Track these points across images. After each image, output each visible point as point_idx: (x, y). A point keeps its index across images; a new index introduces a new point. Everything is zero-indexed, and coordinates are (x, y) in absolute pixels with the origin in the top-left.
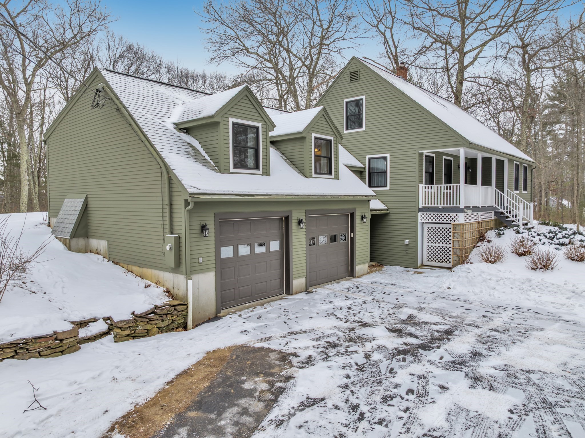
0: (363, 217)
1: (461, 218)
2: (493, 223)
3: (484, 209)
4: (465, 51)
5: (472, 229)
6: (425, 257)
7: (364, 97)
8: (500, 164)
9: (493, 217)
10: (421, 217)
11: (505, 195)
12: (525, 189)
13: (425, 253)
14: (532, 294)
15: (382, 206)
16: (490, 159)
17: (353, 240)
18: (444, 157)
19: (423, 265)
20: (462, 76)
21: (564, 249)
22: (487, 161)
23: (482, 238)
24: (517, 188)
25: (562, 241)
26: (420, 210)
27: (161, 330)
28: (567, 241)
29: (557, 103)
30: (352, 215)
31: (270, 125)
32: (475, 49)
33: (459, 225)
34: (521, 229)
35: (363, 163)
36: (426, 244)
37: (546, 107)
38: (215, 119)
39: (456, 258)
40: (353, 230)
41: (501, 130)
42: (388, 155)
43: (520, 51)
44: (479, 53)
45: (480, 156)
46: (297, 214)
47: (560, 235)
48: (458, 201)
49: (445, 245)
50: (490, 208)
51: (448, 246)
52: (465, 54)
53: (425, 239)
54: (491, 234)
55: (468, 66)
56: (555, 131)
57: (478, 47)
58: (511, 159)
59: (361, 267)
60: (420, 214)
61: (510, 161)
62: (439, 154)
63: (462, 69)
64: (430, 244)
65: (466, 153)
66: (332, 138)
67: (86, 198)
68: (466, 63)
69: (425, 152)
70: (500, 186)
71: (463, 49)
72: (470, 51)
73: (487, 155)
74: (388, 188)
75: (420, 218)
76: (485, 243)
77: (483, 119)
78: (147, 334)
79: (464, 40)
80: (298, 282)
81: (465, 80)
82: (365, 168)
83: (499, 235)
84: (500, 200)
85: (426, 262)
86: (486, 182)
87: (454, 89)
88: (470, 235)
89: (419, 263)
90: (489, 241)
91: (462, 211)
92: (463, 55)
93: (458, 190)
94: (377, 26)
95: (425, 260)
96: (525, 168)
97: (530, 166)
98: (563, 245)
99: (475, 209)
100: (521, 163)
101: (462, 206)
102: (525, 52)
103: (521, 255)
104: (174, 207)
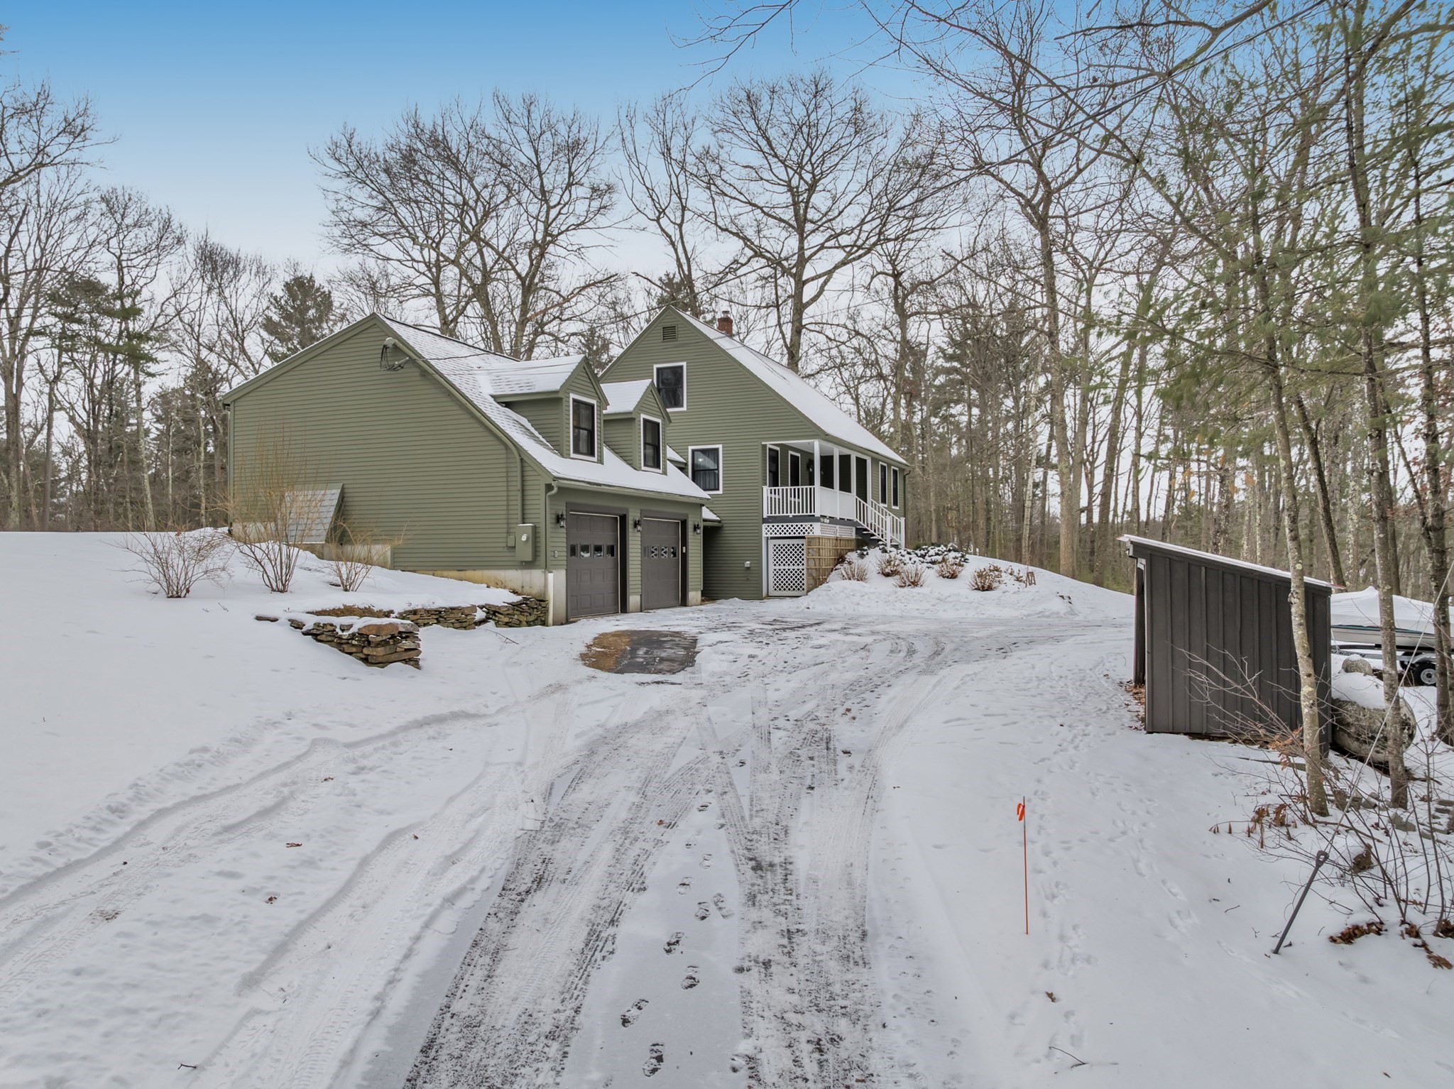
0: (696, 528)
1: (817, 530)
2: (853, 545)
3: (842, 522)
4: (804, 278)
5: (829, 545)
6: (771, 585)
7: (684, 364)
8: (861, 464)
9: (854, 536)
10: (766, 531)
11: (868, 505)
12: (896, 503)
13: (771, 580)
14: (898, 604)
15: (714, 517)
16: (849, 456)
17: (684, 556)
18: (791, 452)
19: (768, 597)
20: (801, 319)
21: (936, 567)
22: (845, 460)
23: (841, 559)
24: (884, 501)
25: (934, 558)
26: (765, 521)
27: (529, 624)
28: (939, 558)
29: (955, 364)
30: (684, 523)
31: (604, 402)
32: (819, 276)
33: (814, 538)
34: (888, 548)
35: (684, 456)
36: (772, 567)
37: (939, 371)
38: (560, 395)
39: (812, 582)
40: (685, 543)
41: (862, 414)
42: (720, 447)
43: (890, 280)
44: (825, 283)
45: (837, 452)
46: (633, 515)
47: (932, 552)
48: (812, 508)
49: (796, 567)
50: (849, 522)
51: (801, 567)
52: (805, 282)
53: (771, 561)
54: (852, 556)
55: (809, 304)
56: (954, 416)
57: (824, 274)
58: (876, 458)
59: (694, 595)
60: (764, 526)
61: (875, 461)
62: (785, 448)
63: (800, 308)
64: (777, 567)
65: (821, 448)
66: (659, 421)
67: (343, 489)
68: (805, 300)
69: (769, 444)
70: (862, 493)
71: (801, 275)
72: (813, 279)
73: (846, 451)
74: (720, 492)
75: (764, 531)
76: (846, 565)
77: (833, 393)
78: (519, 624)
79: (802, 261)
80: (634, 600)
81: (804, 327)
82: (686, 464)
83: (862, 556)
84: (861, 511)
85: (772, 592)
86: (845, 487)
87: (788, 341)
88: (827, 554)
89: (764, 594)
90: (850, 563)
91: (817, 520)
92: (800, 284)
93: (812, 493)
94: (658, 220)
95: (771, 589)
96: (895, 472)
97: (902, 470)
98: (933, 563)
99: (833, 520)
100: (889, 465)
101: (817, 514)
102: (898, 284)
103: (887, 575)
104: (527, 493)
